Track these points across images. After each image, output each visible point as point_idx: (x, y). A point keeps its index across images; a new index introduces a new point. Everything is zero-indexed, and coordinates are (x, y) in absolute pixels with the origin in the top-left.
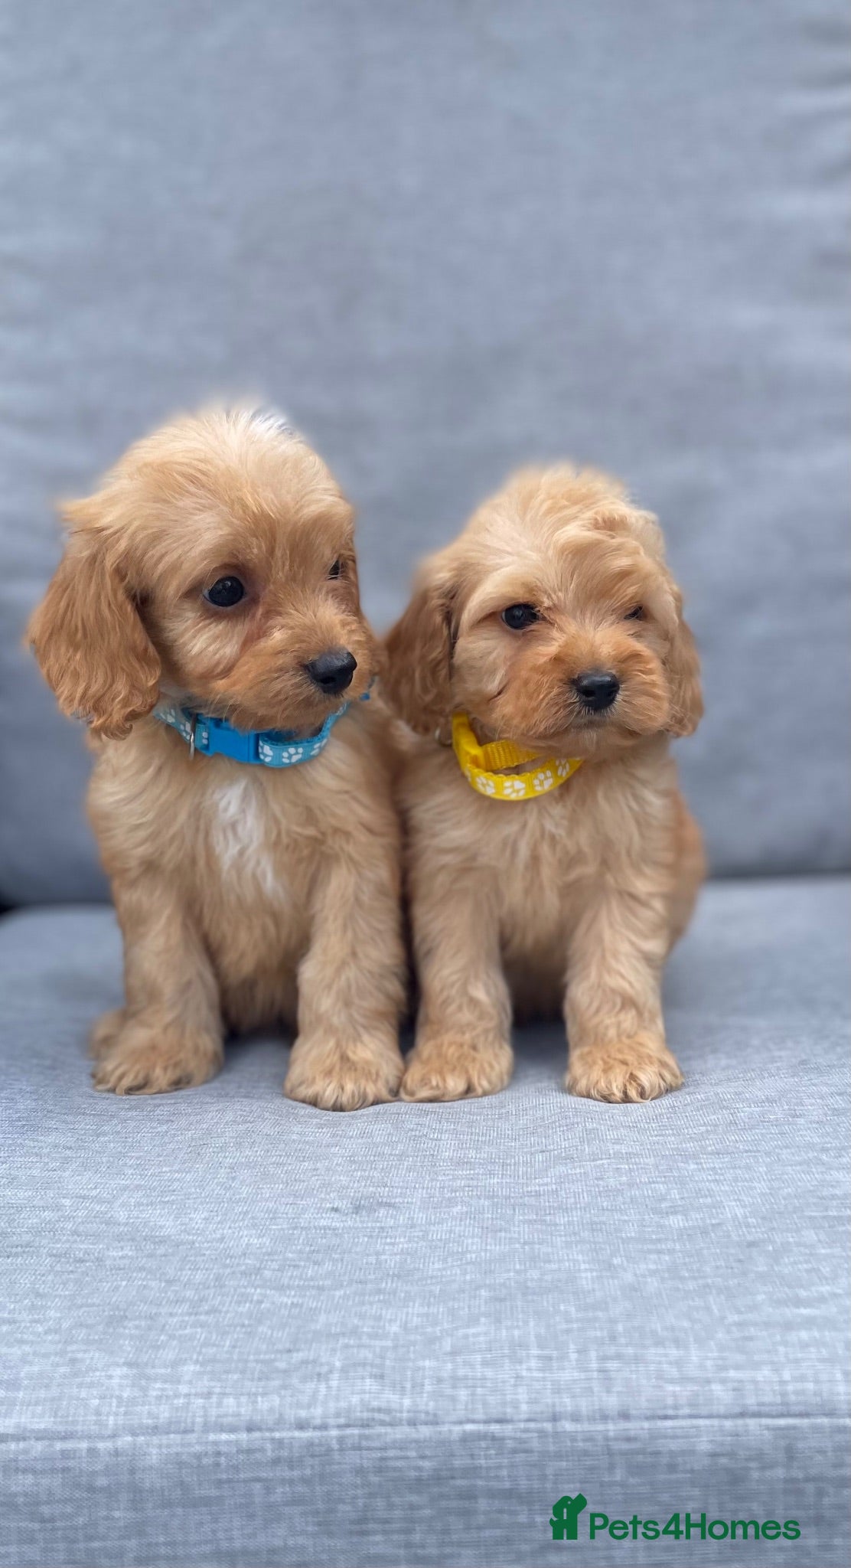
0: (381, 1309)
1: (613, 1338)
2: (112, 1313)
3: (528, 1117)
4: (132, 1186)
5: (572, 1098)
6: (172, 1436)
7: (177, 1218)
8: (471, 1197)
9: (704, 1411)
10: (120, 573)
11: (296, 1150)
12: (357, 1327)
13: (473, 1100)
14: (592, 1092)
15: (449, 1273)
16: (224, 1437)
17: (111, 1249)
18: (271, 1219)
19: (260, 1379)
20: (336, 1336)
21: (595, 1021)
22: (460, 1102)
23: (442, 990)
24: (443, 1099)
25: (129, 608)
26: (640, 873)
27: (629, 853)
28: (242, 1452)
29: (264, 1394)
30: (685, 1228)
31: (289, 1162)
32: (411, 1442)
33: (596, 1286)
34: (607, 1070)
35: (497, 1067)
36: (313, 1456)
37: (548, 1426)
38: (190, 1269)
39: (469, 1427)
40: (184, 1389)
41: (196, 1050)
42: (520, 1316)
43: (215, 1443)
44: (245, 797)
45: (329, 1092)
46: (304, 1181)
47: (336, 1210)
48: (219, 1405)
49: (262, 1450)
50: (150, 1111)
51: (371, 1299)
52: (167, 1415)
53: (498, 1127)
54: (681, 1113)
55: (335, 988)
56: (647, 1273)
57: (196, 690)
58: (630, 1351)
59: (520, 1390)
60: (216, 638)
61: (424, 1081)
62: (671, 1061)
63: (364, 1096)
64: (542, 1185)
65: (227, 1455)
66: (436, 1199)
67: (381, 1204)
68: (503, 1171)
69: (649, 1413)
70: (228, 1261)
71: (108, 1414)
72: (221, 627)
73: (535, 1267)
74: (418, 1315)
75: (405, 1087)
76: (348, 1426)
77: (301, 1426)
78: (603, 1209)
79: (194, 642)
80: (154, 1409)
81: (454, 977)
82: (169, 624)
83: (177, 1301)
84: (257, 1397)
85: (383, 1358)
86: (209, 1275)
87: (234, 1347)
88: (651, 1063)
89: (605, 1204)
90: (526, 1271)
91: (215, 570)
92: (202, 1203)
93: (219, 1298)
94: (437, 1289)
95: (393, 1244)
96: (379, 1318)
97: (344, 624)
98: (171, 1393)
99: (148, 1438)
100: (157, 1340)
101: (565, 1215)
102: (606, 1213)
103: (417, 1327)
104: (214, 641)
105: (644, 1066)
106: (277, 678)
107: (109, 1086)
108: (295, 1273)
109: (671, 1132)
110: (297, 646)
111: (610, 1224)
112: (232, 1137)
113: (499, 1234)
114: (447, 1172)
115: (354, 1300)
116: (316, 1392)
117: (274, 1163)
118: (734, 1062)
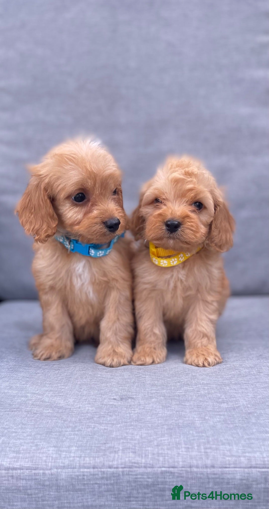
0: (133, 431)
1: (208, 442)
2: (47, 430)
3: (173, 371)
4: (49, 390)
5: (186, 365)
6: (69, 470)
7: (64, 401)
8: (158, 396)
9: (238, 466)
10: (46, 189)
11: (100, 380)
12: (126, 436)
13: (154, 365)
14: (193, 363)
15: (153, 420)
16: (86, 470)
17: (45, 410)
18: (95, 401)
19: (96, 452)
20: (120, 439)
21: (194, 341)
22: (150, 366)
23: (145, 330)
24: (145, 365)
25: (48, 201)
26: (209, 294)
27: (206, 288)
28: (92, 475)
29: (98, 457)
30: (228, 408)
31: (98, 383)
32: (145, 473)
33: (201, 426)
34: (197, 356)
35: (162, 355)
36: (114, 477)
37: (189, 469)
38: (70, 417)
39: (163, 469)
40: (72, 455)
41: (66, 347)
42: (178, 434)
43: (83, 472)
44: (84, 267)
45: (109, 361)
46: (104, 390)
47: (115, 399)
48: (84, 460)
49: (98, 475)
50: (52, 366)
51: (129, 428)
52: (67, 463)
53: (163, 374)
54: (222, 371)
55: (112, 330)
56: (217, 422)
57: (69, 229)
58: (214, 446)
59: (179, 458)
60: (76, 212)
61: (139, 359)
62: (218, 354)
63: (120, 363)
64: (180, 393)
65: (87, 476)
66: (146, 396)
67: (129, 398)
68: (167, 388)
69: (221, 466)
70: (82, 415)
71: (49, 462)
72: (77, 209)
73: (181, 419)
74: (145, 433)
75: (133, 361)
76: (125, 468)
77: (110, 467)
78: (201, 401)
79: (68, 214)
80: (63, 461)
81: (149, 326)
82: (60, 208)
83: (67, 427)
84: (96, 458)
85: (135, 446)
86: (77, 419)
87: (88, 442)
88: (212, 355)
89: (201, 399)
90: (178, 420)
91: (76, 190)
92: (72, 396)
93: (81, 426)
94: (150, 425)
95: (134, 410)
96: (133, 434)
97: (117, 210)
98: (68, 456)
99: (62, 470)
100: (63, 439)
101: (189, 402)
102: (202, 402)
103: (145, 437)
104: (76, 213)
105: (210, 356)
106: (95, 226)
107: (39, 358)
108: (104, 419)
109: (220, 377)
110: (102, 216)
111: (203, 406)
112: (79, 375)
113: (168, 408)
114: (149, 388)
115: (124, 428)
116: (114, 456)
117: (93, 384)
118: (238, 355)
